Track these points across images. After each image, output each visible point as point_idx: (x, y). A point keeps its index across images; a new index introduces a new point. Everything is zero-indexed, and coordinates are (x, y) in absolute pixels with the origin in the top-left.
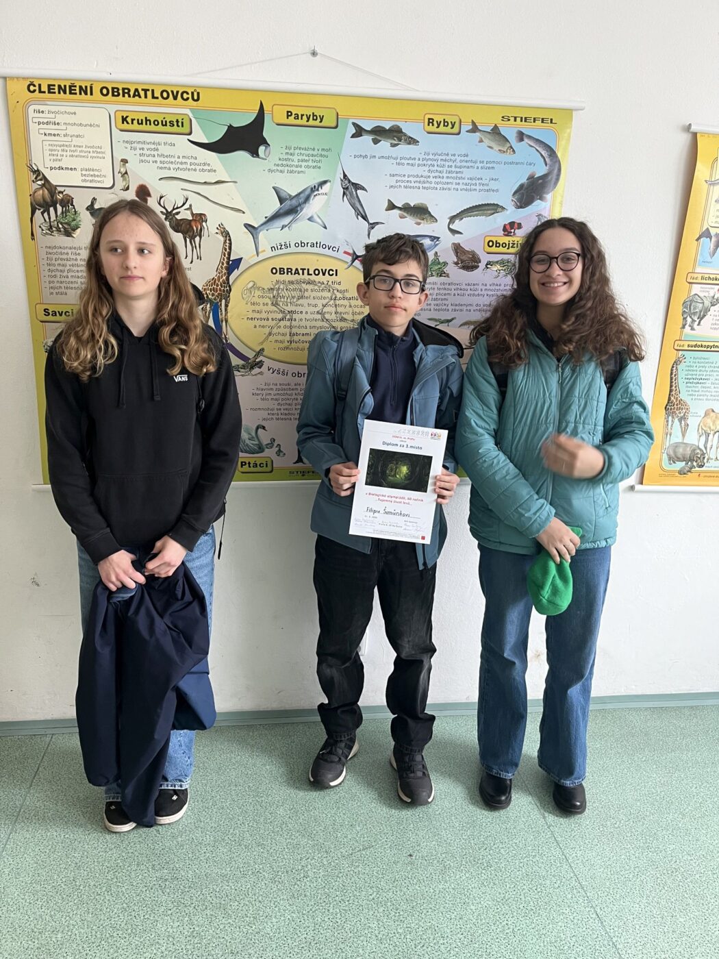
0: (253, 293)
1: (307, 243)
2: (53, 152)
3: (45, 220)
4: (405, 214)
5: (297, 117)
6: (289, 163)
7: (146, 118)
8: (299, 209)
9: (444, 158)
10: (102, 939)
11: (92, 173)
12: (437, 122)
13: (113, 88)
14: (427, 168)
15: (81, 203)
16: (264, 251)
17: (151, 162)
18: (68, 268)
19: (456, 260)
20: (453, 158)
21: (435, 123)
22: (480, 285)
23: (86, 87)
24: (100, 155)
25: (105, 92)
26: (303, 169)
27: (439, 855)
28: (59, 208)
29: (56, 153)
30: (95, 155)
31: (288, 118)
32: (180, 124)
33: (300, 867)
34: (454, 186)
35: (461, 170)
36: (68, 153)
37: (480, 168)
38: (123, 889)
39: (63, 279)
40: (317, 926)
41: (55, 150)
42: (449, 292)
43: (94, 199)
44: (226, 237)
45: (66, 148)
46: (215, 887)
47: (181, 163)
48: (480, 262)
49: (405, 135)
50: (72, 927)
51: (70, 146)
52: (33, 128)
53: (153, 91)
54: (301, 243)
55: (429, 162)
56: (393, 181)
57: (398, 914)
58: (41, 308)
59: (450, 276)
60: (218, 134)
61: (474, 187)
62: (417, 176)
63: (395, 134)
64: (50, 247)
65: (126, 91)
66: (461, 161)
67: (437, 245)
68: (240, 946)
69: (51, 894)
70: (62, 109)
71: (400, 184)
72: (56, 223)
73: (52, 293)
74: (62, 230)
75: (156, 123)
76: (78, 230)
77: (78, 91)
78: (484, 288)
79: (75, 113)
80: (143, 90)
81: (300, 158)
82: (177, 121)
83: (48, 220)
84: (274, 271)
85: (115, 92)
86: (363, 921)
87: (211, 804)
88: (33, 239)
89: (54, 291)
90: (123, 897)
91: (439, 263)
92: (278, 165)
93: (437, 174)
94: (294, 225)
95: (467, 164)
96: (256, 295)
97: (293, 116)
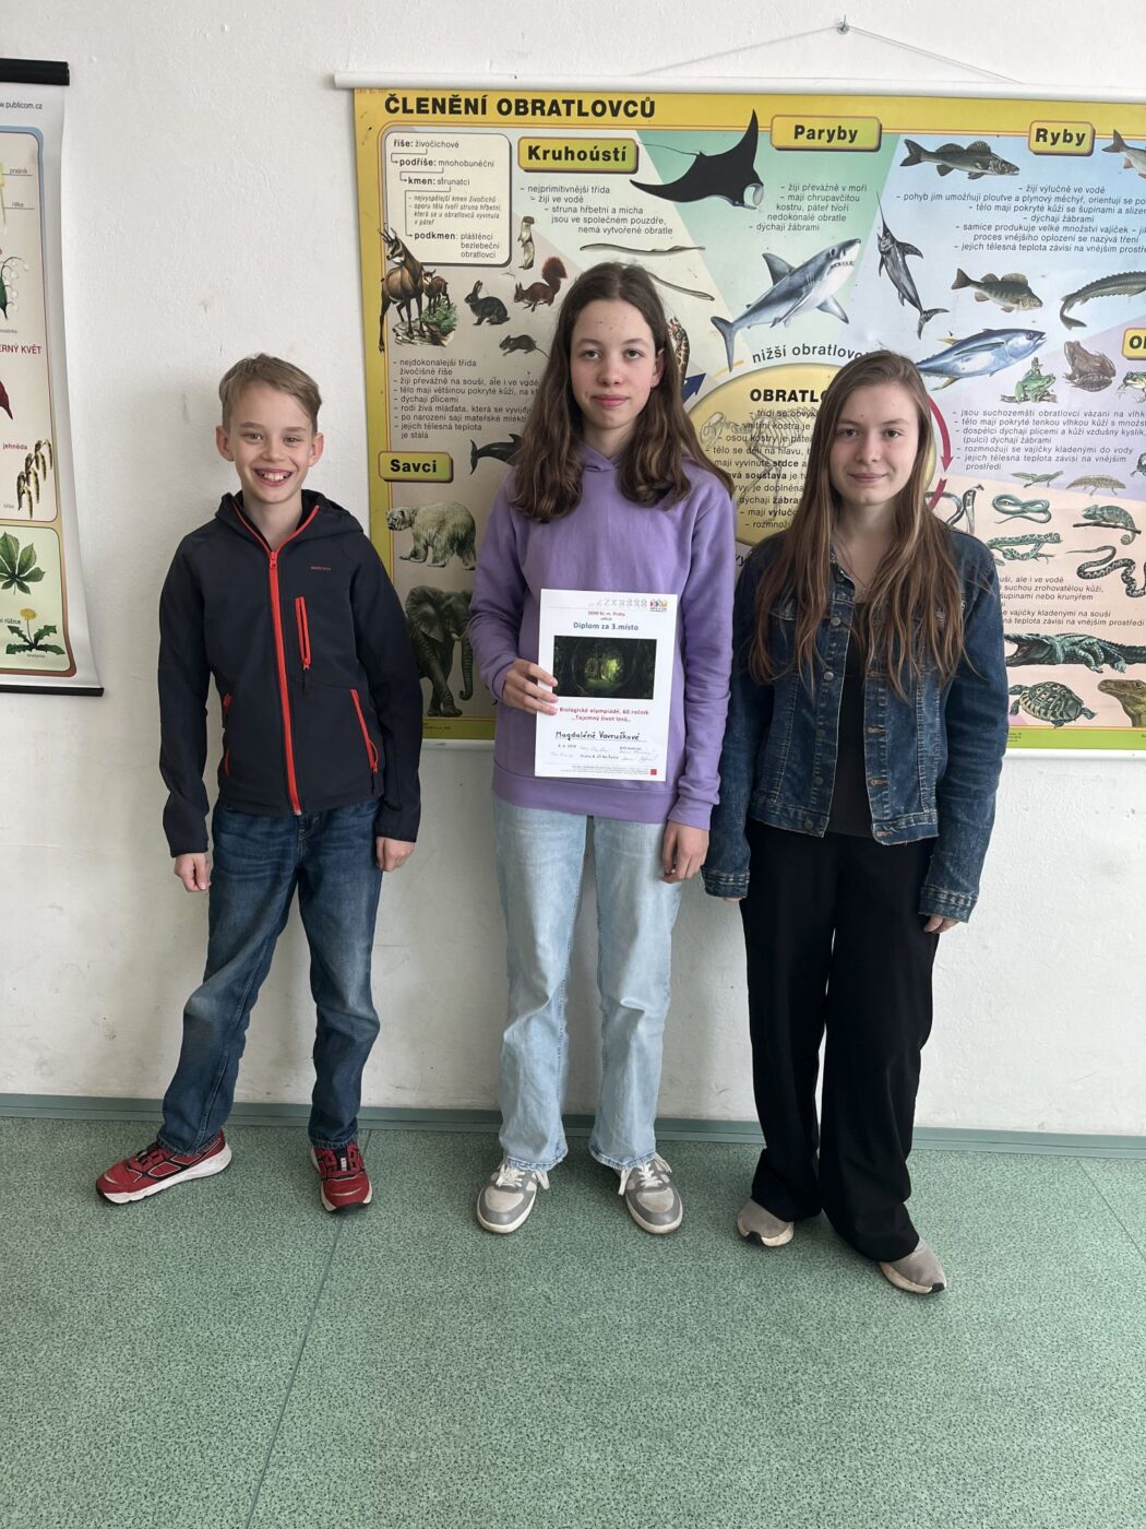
0: (718, 433)
1: (814, 348)
2: (421, 210)
3: (403, 320)
4: (986, 294)
5: (811, 135)
6: (792, 213)
7: (567, 148)
8: (804, 289)
9: (1061, 195)
10: (480, 1469)
11: (478, 241)
12: (1053, 134)
13: (518, 101)
14: (1029, 214)
15: (458, 291)
16: (742, 362)
17: (570, 220)
18: (433, 394)
19: (1070, 372)
20: (1077, 195)
21: (1049, 137)
22: (1112, 414)
23: (476, 101)
24: (492, 212)
25: (504, 107)
26: (815, 222)
27: (1022, 1389)
28: (425, 300)
29: (425, 210)
30: (484, 212)
31: (796, 137)
32: (620, 156)
33: (785, 1385)
34: (1077, 243)
35: (1091, 215)
36: (444, 211)
37: (1124, 211)
38: (505, 1388)
39: (423, 413)
40: (827, 1487)
41: (423, 207)
42: (1054, 427)
43: (479, 284)
44: (681, 340)
45: (440, 202)
46: (650, 1401)
47: (618, 221)
48: (1114, 375)
49: (995, 158)
50: (431, 1443)
51: (447, 199)
52: (393, 170)
53: (580, 103)
54: (804, 348)
55: (1035, 204)
56: (968, 236)
57: (961, 1482)
58: (387, 459)
59: (1058, 399)
60: (680, 168)
61: (1110, 244)
62: (1012, 227)
63: (978, 158)
64: (406, 363)
65: (538, 106)
66: (1091, 200)
67: (1040, 345)
68: (703, 1505)
69: (393, 1384)
70: (438, 138)
71: (981, 241)
72: (418, 323)
73: (405, 435)
74: (427, 334)
75: (582, 155)
76: (451, 335)
77: (462, 109)
78: (1117, 419)
79: (457, 145)
80: (564, 102)
81: (813, 203)
82: (616, 151)
83: (406, 319)
84: (756, 395)
85: (521, 107)
86: (903, 1485)
87: (626, 1264)
88: (382, 350)
89: (409, 433)
90: (505, 1401)
91: (1040, 378)
92: (775, 217)
93: (1046, 224)
94: (794, 319)
95: (1101, 206)
96: (724, 435)
97: (806, 133)
